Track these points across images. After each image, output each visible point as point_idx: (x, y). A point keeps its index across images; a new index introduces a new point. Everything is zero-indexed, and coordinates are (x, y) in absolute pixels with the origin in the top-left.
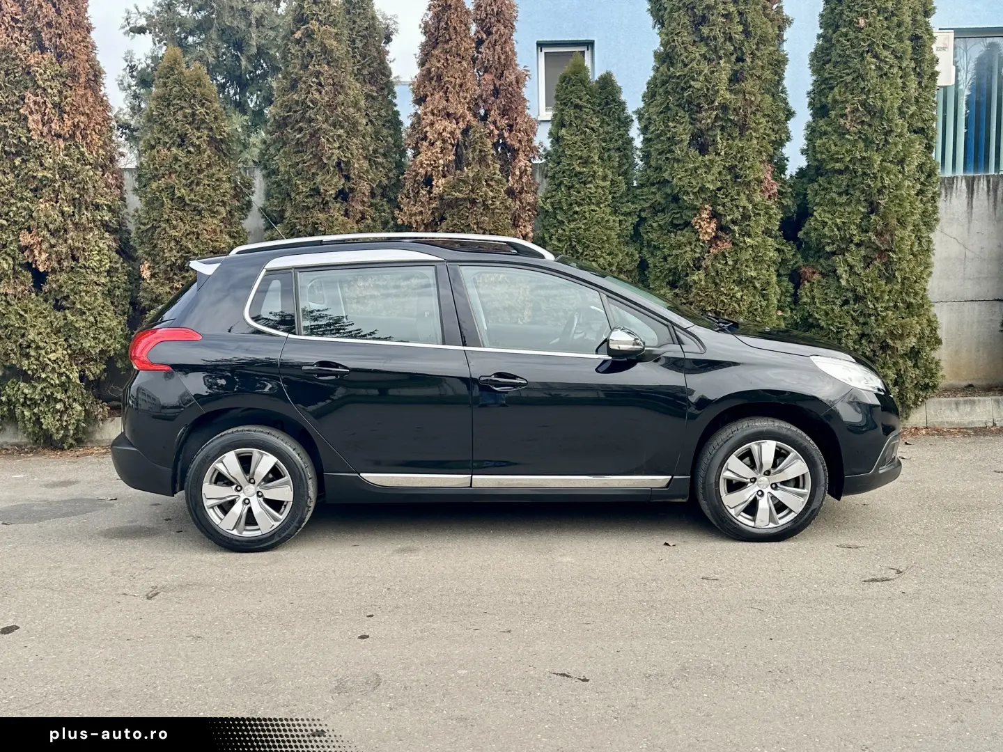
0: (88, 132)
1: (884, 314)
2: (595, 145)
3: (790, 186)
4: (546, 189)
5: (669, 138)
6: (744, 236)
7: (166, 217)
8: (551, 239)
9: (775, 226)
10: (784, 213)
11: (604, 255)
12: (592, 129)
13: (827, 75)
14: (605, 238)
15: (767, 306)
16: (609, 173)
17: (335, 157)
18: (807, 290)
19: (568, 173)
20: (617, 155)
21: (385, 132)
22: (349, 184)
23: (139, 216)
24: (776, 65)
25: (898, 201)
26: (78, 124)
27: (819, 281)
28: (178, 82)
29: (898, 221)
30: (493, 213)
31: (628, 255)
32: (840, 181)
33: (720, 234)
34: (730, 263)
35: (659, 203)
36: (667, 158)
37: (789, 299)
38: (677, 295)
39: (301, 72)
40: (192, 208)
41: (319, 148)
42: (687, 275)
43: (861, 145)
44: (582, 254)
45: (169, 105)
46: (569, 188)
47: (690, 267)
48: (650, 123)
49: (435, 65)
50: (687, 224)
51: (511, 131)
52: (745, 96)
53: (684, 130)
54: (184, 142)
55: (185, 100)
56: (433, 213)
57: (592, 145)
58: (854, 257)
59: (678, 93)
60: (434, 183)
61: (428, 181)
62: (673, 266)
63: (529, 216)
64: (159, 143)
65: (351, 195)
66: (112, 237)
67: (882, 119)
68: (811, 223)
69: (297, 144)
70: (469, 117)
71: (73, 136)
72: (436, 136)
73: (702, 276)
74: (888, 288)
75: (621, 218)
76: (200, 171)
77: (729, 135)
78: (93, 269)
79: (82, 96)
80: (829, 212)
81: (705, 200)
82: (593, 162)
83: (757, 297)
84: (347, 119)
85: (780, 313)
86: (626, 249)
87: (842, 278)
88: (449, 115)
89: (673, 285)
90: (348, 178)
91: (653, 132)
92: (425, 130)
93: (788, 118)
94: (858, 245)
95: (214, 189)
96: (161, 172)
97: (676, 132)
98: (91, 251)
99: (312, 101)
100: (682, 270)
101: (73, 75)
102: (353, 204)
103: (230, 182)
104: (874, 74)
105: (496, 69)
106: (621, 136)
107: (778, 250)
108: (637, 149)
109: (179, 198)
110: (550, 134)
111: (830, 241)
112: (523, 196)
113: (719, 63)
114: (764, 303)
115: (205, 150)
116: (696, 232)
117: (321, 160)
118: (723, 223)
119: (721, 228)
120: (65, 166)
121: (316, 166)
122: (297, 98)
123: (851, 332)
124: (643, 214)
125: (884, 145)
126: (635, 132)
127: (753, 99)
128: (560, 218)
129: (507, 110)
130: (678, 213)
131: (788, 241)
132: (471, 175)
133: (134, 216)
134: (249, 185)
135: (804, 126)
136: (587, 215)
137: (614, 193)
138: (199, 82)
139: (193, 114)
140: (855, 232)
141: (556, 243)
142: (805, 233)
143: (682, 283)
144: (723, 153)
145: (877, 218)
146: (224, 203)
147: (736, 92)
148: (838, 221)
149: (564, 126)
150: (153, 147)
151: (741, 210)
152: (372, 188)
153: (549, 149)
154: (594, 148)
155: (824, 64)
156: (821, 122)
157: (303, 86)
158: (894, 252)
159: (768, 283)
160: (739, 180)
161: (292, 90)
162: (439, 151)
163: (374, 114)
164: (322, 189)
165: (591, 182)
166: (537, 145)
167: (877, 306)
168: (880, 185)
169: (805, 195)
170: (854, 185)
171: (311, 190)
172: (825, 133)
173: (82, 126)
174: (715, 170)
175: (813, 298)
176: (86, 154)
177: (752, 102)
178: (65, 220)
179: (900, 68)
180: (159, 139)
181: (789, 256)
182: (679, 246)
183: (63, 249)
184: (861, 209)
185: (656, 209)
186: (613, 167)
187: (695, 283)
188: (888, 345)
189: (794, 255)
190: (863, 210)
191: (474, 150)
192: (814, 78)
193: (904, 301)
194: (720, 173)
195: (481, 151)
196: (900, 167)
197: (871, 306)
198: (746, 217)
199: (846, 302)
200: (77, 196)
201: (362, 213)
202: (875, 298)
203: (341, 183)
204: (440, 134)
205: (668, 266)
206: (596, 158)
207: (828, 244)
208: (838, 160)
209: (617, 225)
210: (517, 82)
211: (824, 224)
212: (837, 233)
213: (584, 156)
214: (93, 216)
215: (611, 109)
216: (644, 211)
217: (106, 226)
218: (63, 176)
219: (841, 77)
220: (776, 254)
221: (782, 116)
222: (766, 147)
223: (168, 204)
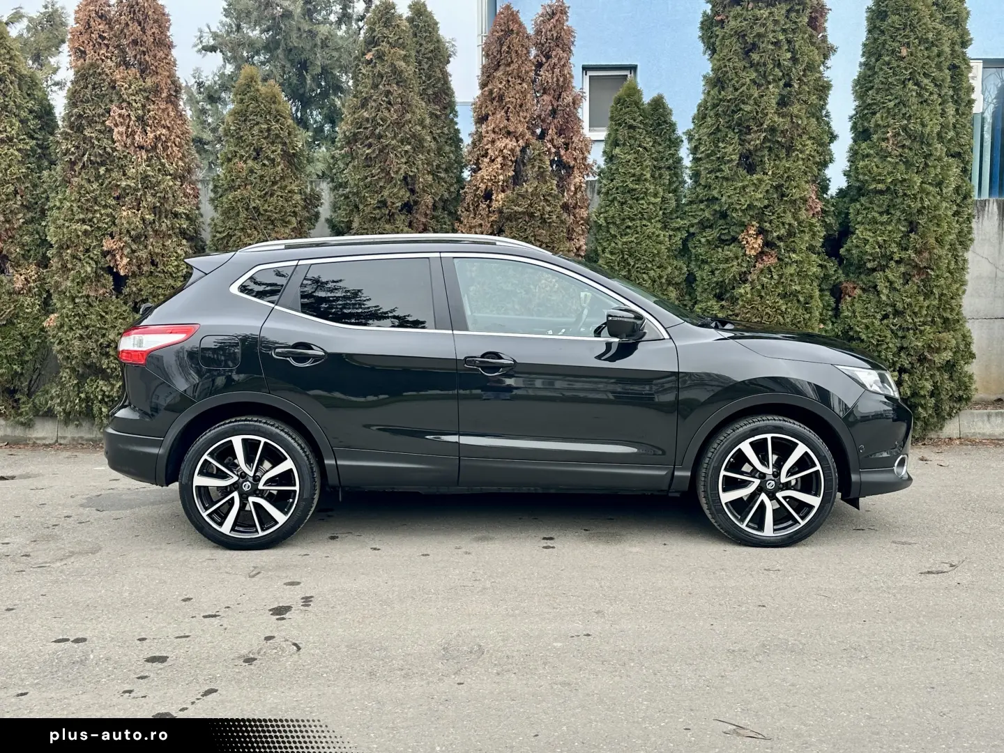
0: (169, 144)
1: (922, 328)
2: (648, 163)
3: (833, 205)
4: (599, 204)
5: (719, 158)
6: (788, 251)
7: (241, 226)
8: (603, 251)
9: (818, 243)
10: (826, 231)
11: (655, 267)
12: (645, 148)
13: (869, 101)
14: (656, 252)
15: (810, 319)
16: (660, 190)
17: (402, 171)
18: (849, 305)
19: (621, 189)
20: (667, 173)
21: (447, 148)
22: (414, 197)
23: (215, 225)
24: (821, 90)
25: (936, 221)
26: (159, 135)
27: (860, 296)
28: (255, 99)
29: (937, 240)
30: (549, 226)
31: (677, 269)
32: (881, 202)
33: (766, 249)
34: (776, 277)
35: (708, 219)
36: (717, 177)
37: (830, 313)
38: (722, 307)
39: (372, 91)
40: (266, 218)
41: (388, 163)
42: (734, 288)
43: (902, 167)
44: (633, 266)
45: (245, 120)
46: (622, 204)
47: (736, 280)
48: (700, 143)
49: (497, 86)
50: (734, 239)
51: (567, 149)
52: (792, 119)
53: (734, 150)
54: (258, 155)
55: (261, 116)
56: (492, 226)
57: (645, 164)
58: (895, 273)
59: (729, 116)
60: (493, 197)
61: (488, 196)
62: (721, 279)
63: (582, 230)
64: (236, 156)
65: (415, 207)
66: (189, 244)
67: (922, 143)
68: (853, 240)
69: (366, 158)
70: (528, 135)
71: (155, 148)
72: (497, 153)
73: (748, 289)
74: (926, 303)
75: (671, 233)
76: (274, 183)
77: (777, 156)
78: (171, 274)
79: (164, 110)
80: (870, 230)
81: (752, 217)
82: (646, 180)
83: (800, 311)
84: (414, 136)
85: (822, 326)
86: (675, 262)
87: (882, 293)
88: (509, 133)
89: (719, 297)
90: (413, 191)
91: (703, 152)
92: (486, 147)
93: (831, 141)
94: (898, 262)
95: (286, 200)
96: (237, 184)
97: (726, 153)
98: (170, 256)
99: (381, 119)
100: (729, 283)
101: (156, 90)
102: (418, 216)
103: (301, 193)
104: (914, 100)
105: (554, 91)
106: (673, 155)
107: (820, 266)
108: (687, 168)
109: (254, 208)
110: (604, 152)
111: (871, 258)
112: (577, 211)
113: (768, 88)
114: (807, 316)
115: (279, 164)
116: (743, 248)
117: (388, 173)
118: (769, 238)
119: (767, 244)
120: (147, 176)
121: (383, 180)
122: (367, 116)
123: (890, 345)
124: (692, 230)
125: (923, 168)
126: (685, 153)
127: (800, 122)
128: (613, 233)
129: (564, 130)
130: (725, 229)
131: (830, 257)
132: (530, 190)
133: (209, 225)
134: (318, 198)
135: (847, 149)
136: (639, 229)
137: (665, 209)
138: (274, 99)
139: (269, 130)
140: (895, 250)
141: (609, 256)
142: (847, 250)
143: (728, 295)
144: (770, 173)
145: (917, 237)
146: (295, 214)
147: (783, 116)
148: (880, 238)
149: (618, 145)
150: (229, 160)
151: (787, 227)
152: (435, 201)
153: (603, 166)
154: (647, 167)
155: (867, 91)
156: (864, 145)
157: (373, 104)
158: (932, 269)
159: (811, 297)
160: (786, 199)
161: (362, 108)
162: (499, 166)
163: (438, 131)
164: (389, 201)
165: (643, 198)
166: (591, 163)
167: (916, 320)
168: (920, 205)
169: (847, 214)
170: (894, 206)
171: (379, 202)
172: (868, 156)
173: (163, 138)
174: (763, 187)
175: (854, 312)
176: (167, 165)
177: (798, 125)
178: (146, 227)
179: (940, 95)
180: (235, 152)
181: (832, 272)
182: (727, 260)
183: (143, 254)
184: (900, 227)
185: (704, 225)
186: (664, 185)
187: (742, 296)
188: (925, 358)
189: (835, 271)
190: (903, 229)
191: (533, 166)
192: (857, 103)
193: (941, 317)
194: (767, 191)
195: (539, 168)
196: (938, 189)
197: (910, 321)
198: (791, 234)
199: (886, 317)
200: (158, 204)
201: (424, 225)
202: (914, 313)
203: (405, 195)
204: (501, 151)
205: (715, 279)
206: (648, 176)
207: (870, 260)
208: (879, 182)
209: (667, 239)
210: (574, 103)
211: (866, 241)
212: (878, 250)
213: (637, 173)
214: (172, 224)
215: (663, 129)
216: (693, 226)
217: (183, 233)
218: (145, 185)
219: (883, 103)
220: (819, 269)
221: (826, 139)
222: (811, 168)
223: (243, 215)
